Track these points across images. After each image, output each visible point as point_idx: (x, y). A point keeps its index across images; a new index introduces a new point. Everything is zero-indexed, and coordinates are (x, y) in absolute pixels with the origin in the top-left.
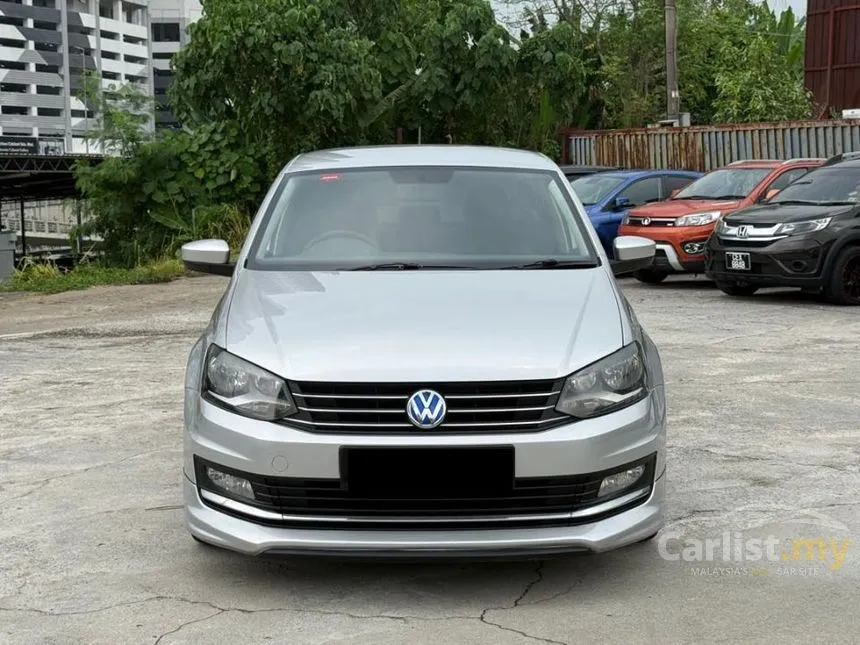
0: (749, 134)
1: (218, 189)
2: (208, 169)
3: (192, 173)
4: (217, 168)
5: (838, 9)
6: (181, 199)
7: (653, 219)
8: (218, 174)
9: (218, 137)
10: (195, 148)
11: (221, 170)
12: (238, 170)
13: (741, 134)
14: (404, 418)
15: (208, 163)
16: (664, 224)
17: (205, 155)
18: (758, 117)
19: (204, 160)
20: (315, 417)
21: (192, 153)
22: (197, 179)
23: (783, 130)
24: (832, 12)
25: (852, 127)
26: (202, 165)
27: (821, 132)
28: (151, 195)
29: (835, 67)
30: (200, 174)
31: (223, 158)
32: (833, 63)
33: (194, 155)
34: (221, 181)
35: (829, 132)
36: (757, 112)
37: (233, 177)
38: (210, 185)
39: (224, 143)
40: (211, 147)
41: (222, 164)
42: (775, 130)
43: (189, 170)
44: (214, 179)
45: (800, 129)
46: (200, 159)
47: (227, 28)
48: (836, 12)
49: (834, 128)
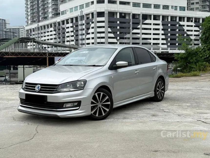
1: (205, 59)
2: (203, 55)
3: (199, 56)
4: (205, 54)
6: (196, 61)
8: (205, 56)
9: (205, 48)
10: (201, 50)
11: (205, 55)
12: (209, 55)
14: (35, 89)
15: (203, 53)
17: (202, 52)
19: (202, 53)
21: (200, 51)
22: (200, 57)
26: (201, 54)
28: (189, 60)
30: (201, 56)
31: (206, 52)
33: (200, 52)
34: (205, 57)
37: (208, 56)
38: (203, 58)
39: (207, 49)
40: (204, 50)
41: (206, 53)
43: (199, 55)
44: (204, 57)
46: (201, 53)
47: (207, 24)
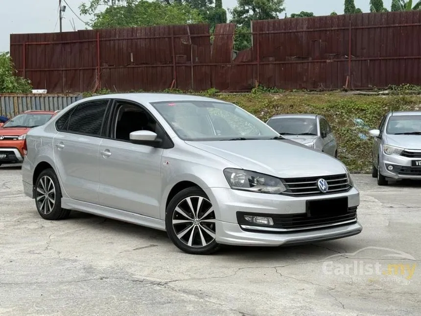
0: (11, 98)
5: (27, 43)
7: (5, 137)
13: (7, 98)
16: (12, 139)
18: (10, 91)
20: (293, 191)
23: (31, 97)
24: (24, 45)
25: (67, 97)
27: (51, 99)
29: (27, 70)
32: (26, 68)
35: (55, 99)
36: (9, 88)
42: (26, 97)
45: (40, 97)
48: (26, 45)
49: (58, 97)
